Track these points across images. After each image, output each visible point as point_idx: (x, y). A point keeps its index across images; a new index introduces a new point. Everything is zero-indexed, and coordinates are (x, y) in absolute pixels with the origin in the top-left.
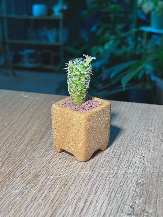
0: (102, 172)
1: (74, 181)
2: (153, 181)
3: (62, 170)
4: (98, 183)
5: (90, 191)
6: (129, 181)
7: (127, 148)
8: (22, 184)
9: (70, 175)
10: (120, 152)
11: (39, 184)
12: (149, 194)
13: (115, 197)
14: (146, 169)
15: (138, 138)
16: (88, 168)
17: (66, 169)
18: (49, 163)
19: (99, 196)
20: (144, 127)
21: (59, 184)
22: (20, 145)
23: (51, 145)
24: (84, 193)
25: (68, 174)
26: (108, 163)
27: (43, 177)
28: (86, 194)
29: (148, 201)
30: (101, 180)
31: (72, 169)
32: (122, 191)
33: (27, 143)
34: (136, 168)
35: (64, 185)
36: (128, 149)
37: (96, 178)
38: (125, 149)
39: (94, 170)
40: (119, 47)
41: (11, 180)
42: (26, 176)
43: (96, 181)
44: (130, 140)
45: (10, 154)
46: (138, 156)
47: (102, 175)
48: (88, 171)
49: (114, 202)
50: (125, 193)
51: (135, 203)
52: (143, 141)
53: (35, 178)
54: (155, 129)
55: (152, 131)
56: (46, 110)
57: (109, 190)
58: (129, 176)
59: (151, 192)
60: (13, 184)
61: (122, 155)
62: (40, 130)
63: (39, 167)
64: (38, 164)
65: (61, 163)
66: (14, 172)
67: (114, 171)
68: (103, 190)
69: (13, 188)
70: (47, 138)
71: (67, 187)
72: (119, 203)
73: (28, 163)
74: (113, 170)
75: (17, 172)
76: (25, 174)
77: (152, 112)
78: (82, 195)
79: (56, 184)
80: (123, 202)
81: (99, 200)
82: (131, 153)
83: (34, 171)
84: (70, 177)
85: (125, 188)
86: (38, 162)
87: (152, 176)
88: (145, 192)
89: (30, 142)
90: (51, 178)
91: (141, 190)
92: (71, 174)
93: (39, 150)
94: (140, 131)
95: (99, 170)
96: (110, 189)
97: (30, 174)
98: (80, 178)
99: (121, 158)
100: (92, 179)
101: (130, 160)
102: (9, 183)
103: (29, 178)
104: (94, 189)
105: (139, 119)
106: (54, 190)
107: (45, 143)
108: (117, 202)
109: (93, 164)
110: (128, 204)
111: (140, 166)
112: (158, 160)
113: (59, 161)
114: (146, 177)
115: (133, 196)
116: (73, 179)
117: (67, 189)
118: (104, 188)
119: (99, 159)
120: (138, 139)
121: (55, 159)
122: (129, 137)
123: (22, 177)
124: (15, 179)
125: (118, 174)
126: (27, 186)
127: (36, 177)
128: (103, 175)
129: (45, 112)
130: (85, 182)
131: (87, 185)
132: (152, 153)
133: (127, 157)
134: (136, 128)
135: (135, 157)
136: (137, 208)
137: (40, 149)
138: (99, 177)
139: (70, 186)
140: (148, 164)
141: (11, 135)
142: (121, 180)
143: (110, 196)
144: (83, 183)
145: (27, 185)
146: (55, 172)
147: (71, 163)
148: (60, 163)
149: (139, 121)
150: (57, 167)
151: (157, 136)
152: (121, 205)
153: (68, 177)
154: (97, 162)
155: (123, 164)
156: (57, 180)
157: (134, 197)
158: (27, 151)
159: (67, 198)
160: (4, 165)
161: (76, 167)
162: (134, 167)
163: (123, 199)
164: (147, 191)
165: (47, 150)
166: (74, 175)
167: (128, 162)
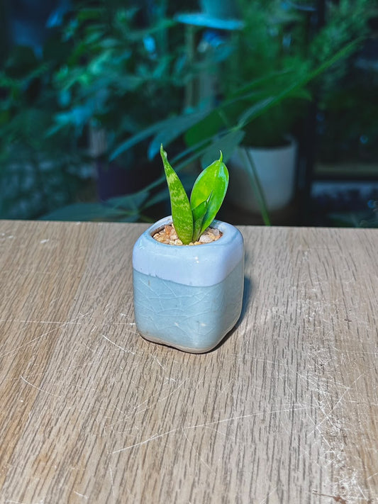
0: (236, 418)
1: (176, 453)
2: (365, 426)
3: (136, 428)
4: (236, 448)
5: (226, 473)
6: (310, 435)
7: (274, 348)
8: (42, 481)
9: (160, 439)
10: (261, 361)
11: (90, 473)
12: (366, 460)
13: (292, 480)
14: (337, 397)
15: (291, 320)
16: (198, 412)
17: (144, 423)
18: (95, 414)
19: (251, 484)
20: (295, 288)
21: (140, 466)
23: (82, 363)
24: (211, 480)
25: (154, 437)
26: (244, 394)
27: (91, 453)
28: (218, 481)
29: (369, 478)
30: (243, 439)
31: (159, 422)
32: (301, 462)
33: (15, 364)
34: (314, 398)
35: (157, 467)
36: (277, 349)
37: (227, 438)
38: (271, 351)
39: (216, 416)
40: (130, 68)
41: (11, 473)
42: (47, 457)
43: (231, 445)
44: (275, 326)
46: (308, 366)
47: (239, 426)
48: (202, 420)
49: (294, 493)
50: (311, 465)
51: (343, 488)
52: (307, 325)
53: (73, 459)
54: (322, 292)
55: (316, 296)
56: (34, 266)
57: (270, 463)
58: (304, 421)
59: (370, 454)
60: (19, 486)
61: (269, 367)
62: (39, 325)
63: (70, 427)
64: (67, 421)
65: (127, 409)
66: (11, 450)
67: (264, 411)
68: (256, 465)
69: (23, 496)
70: (63, 345)
71: (163, 471)
72: (305, 495)
73: (39, 420)
74: (262, 409)
75: (18, 447)
76: (43, 452)
77: (300, 248)
78: (209, 485)
79: (135, 468)
80: (313, 489)
81: (255, 494)
82: (290, 361)
83: (63, 439)
84: (163, 444)
85: (307, 453)
86: (65, 413)
87: (357, 413)
88: (356, 458)
89: (23, 360)
90: (115, 452)
91: (344, 454)
92: (162, 435)
93: (54, 379)
94: (290, 300)
95: (227, 415)
96: (270, 459)
97: (55, 451)
98: (189, 443)
99: (269, 375)
100: (220, 443)
101: (293, 377)
102: (6, 484)
103: (58, 461)
104: (233, 465)
105: (277, 268)
106: (135, 485)
107: (63, 359)
108: (301, 492)
109: (207, 400)
110: (329, 494)
111: (321, 392)
112: (357, 370)
113: (120, 405)
114: (345, 417)
115: (332, 472)
116: (171, 447)
117: (167, 478)
118: (255, 461)
119: (217, 385)
120: (293, 322)
121: (106, 400)
122: (269, 318)
123: (37, 461)
124: (19, 470)
125: (278, 419)
126: (61, 485)
127: (74, 455)
128: (242, 427)
129: (33, 271)
130: (204, 451)
131: (212, 458)
132: (338, 354)
133: (283, 371)
134: (279, 292)
135: (302, 368)
136: (352, 499)
137: (58, 378)
138: (235, 432)
139: (172, 468)
140: (339, 383)
142: (288, 433)
143: (279, 480)
144: (200, 454)
145: (59, 482)
146: (118, 436)
147: (152, 406)
148: (124, 408)
149: (280, 275)
150: (120, 420)
151: (332, 309)
152: (312, 499)
153: (159, 445)
154: (216, 393)
155: (280, 391)
156: (132, 456)
157: (335, 473)
158: (23, 386)
159: (173, 500)
161: (168, 415)
162: (307, 396)
163: (311, 483)
164: (360, 453)
165: (76, 378)
166: (172, 436)
167: (290, 385)
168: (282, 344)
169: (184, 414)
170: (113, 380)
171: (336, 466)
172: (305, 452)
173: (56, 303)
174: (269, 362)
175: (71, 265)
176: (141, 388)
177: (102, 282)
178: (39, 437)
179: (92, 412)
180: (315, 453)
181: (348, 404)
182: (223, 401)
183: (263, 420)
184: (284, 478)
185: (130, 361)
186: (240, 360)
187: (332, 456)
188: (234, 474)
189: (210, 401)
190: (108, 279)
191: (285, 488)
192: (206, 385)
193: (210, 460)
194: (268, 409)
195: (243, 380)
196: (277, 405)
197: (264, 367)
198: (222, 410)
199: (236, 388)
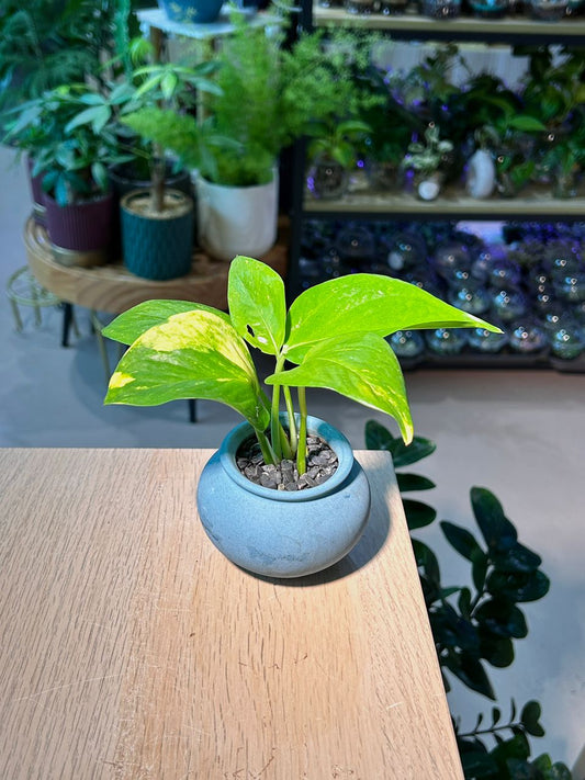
169: (14, 687)
171: (123, 734)
172: (102, 721)
174: (97, 625)
180: (110, 722)
181: (150, 670)
182: (48, 671)
183: (78, 690)
184: (80, 748)
186: (72, 624)
189: (39, 670)
191: (79, 757)
192: (38, 655)
193: (26, 733)
194: (84, 678)
195: (71, 646)
196: (93, 673)
197: (92, 631)
198: (46, 681)
199: (63, 655)
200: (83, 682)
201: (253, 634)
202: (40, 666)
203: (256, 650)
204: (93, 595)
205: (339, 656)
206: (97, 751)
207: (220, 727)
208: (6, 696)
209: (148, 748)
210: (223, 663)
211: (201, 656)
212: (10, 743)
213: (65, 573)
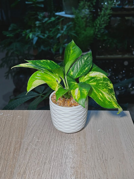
0: (54, 164)
1: (43, 172)
2: (78, 165)
3: (36, 166)
4: (54, 171)
5: (51, 176)
6: (68, 167)
9: (40, 169)
10: (61, 149)
11: (27, 176)
12: (77, 173)
14: (74, 158)
16: (48, 162)
22: (10, 153)
23: (26, 151)
25: (39, 168)
27: (28, 172)
30: (55, 168)
31: (40, 165)
32: (65, 173)
33: (13, 151)
35: (39, 175)
38: (63, 147)
39: (51, 163)
44: (65, 140)
45: (7, 160)
48: (48, 164)
50: (67, 174)
52: (71, 139)
56: (17, 124)
57: (60, 174)
58: (67, 164)
59: (78, 171)
61: (62, 151)
62: (18, 141)
63: (24, 166)
65: (34, 162)
70: (23, 146)
71: (40, 176)
75: (14, 171)
76: (19, 172)
79: (35, 175)
82: (67, 149)
83: (22, 169)
85: (67, 171)
86: (23, 163)
87: (77, 162)
88: (75, 172)
89: (15, 150)
90: (32, 172)
91: (73, 171)
97: (21, 171)
98: (45, 170)
99: (62, 153)
100: (51, 169)
101: (67, 153)
103: (22, 174)
104: (53, 174)
107: (23, 150)
111: (71, 157)
112: (79, 151)
114: (75, 163)
116: (42, 170)
118: (57, 173)
119: (52, 156)
120: (69, 139)
121: (31, 160)
122: (64, 138)
123: (18, 174)
124: (15, 176)
127: (24, 173)
128: (55, 166)
129: (17, 126)
130: (48, 171)
131: (49, 173)
132: (76, 147)
133: (65, 152)
135: (69, 151)
137: (22, 154)
139: (42, 175)
140: (75, 155)
141: (3, 147)
142: (64, 167)
143: (61, 177)
146: (32, 168)
147: (39, 161)
150: (33, 164)
153: (40, 170)
154: (51, 158)
155: (64, 157)
156: (35, 173)
157: (71, 176)
158: (15, 157)
160: (7, 168)
162: (69, 158)
163: (66, 178)
164: (76, 171)
165: (25, 154)
166: (42, 168)
167: (66, 155)
168: (66, 145)
169: (45, 163)
170: (32, 155)
171: (71, 174)
173: (21, 134)
174: (63, 149)
175: (24, 124)
176: (37, 157)
177: (31, 128)
178: (18, 169)
179: (28, 163)
180: (68, 171)
181: (76, 160)
182: (52, 160)
183: (60, 164)
185: (35, 150)
186: (57, 149)
187: (71, 172)
188: (53, 176)
189: (50, 159)
190: (32, 127)
192: (50, 156)
194: (61, 161)
195: (57, 154)
196: (63, 160)
197: (61, 151)
198: (52, 162)
199: (55, 156)
200: (61, 163)
201: (99, 152)
202: (50, 158)
203: (101, 156)
204: (61, 143)
205: (121, 158)
206: (65, 178)
207: (94, 173)
208: (43, 165)
209: (77, 178)
210: (93, 159)
211: (88, 157)
212: (45, 176)
213: (54, 138)
